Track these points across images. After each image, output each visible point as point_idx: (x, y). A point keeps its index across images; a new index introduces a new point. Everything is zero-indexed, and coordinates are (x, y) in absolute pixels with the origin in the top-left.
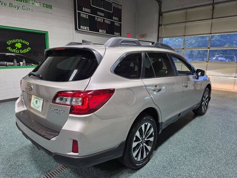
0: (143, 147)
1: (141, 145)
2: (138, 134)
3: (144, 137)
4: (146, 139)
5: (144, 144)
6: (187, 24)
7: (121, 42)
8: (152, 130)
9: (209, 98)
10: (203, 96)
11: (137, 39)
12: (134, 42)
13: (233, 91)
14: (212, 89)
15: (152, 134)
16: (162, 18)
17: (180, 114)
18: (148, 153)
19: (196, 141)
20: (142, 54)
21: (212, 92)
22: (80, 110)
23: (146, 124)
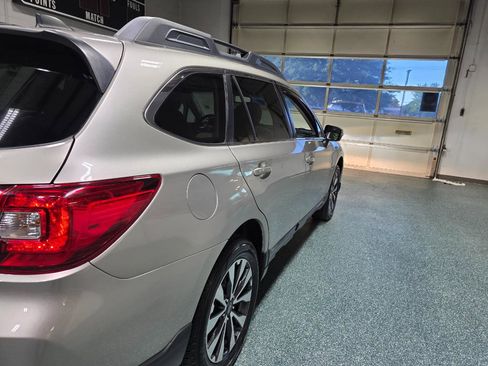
0: (229, 321)
1: (227, 319)
2: (219, 294)
3: (232, 296)
4: (235, 302)
5: (232, 314)
6: (290, 29)
7: (169, 36)
8: (250, 274)
9: (339, 185)
10: (332, 183)
11: (209, 36)
12: (204, 41)
13: (367, 169)
14: (344, 166)
15: (249, 283)
16: (238, 8)
17: (298, 225)
18: (238, 334)
19: (331, 281)
20: (224, 76)
21: (344, 174)
22: (36, 255)
23: (238, 262)
